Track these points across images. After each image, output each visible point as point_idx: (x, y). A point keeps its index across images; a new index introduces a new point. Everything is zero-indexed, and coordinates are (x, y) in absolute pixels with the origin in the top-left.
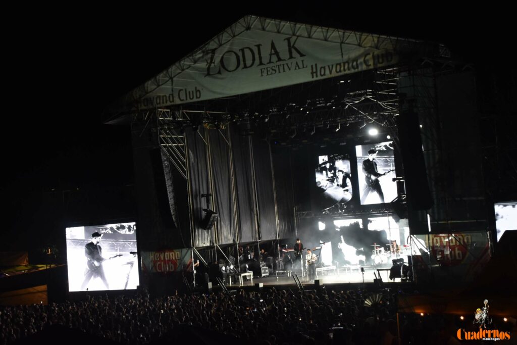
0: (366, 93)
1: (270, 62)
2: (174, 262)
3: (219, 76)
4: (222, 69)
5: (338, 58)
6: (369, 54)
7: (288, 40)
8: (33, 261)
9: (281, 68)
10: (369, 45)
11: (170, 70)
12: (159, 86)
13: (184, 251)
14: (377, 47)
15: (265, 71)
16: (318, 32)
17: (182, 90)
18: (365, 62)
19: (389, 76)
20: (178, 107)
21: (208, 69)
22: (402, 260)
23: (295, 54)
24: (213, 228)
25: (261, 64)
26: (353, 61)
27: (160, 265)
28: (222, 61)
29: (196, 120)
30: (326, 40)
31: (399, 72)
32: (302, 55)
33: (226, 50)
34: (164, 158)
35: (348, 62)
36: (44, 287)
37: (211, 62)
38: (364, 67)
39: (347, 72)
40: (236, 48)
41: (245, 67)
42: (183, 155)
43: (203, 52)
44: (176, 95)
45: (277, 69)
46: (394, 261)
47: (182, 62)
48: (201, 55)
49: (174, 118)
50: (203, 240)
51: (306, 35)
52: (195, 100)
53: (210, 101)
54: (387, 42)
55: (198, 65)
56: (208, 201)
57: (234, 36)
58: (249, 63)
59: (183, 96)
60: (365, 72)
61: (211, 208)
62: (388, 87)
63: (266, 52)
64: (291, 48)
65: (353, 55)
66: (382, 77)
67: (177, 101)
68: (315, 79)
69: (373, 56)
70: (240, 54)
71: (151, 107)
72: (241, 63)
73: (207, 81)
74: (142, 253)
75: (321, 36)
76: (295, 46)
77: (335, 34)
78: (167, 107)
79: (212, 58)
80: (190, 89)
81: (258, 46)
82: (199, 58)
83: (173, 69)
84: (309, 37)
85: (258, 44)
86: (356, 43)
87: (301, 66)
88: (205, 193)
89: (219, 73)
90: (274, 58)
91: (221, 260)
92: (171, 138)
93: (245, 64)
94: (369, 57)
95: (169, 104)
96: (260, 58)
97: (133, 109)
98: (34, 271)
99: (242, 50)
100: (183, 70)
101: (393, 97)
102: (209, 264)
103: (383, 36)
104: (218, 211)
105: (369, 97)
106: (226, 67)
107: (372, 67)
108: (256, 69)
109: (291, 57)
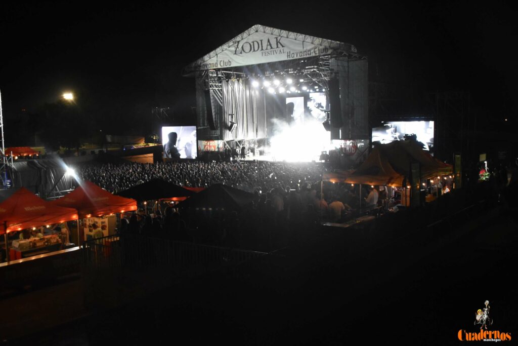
0: (314, 68)
1: (267, 49)
2: (214, 147)
3: (241, 55)
4: (243, 52)
5: (301, 49)
6: (316, 48)
7: (277, 38)
8: (147, 142)
9: (272, 52)
10: (316, 43)
11: (216, 50)
12: (210, 58)
13: (219, 141)
14: (321, 45)
15: (264, 53)
16: (292, 35)
17: (221, 61)
18: (314, 52)
19: (326, 60)
20: (219, 70)
21: (236, 51)
22: (326, 152)
23: (279, 45)
24: (234, 131)
25: (262, 49)
26: (309, 51)
27: (207, 148)
28: (242, 47)
29: (228, 77)
30: (295, 39)
31: (331, 58)
32: (283, 46)
33: (244, 42)
34: (211, 95)
35: (306, 51)
36: (152, 155)
37: (237, 47)
38: (314, 55)
39: (305, 56)
40: (250, 41)
41: (254, 51)
42: (221, 94)
43: (233, 42)
44: (219, 63)
45: (270, 53)
46: (323, 152)
47: (223, 47)
48: (232, 44)
49: (217, 75)
50: (229, 136)
51: (286, 36)
52: (228, 66)
53: (236, 67)
54: (327, 42)
55: (230, 49)
56: (232, 117)
57: (249, 35)
58: (256, 49)
59: (222, 64)
60: (314, 57)
61: (234, 121)
62: (325, 65)
63: (265, 44)
64: (278, 42)
65: (309, 48)
66: (323, 60)
67: (219, 67)
68: (289, 59)
69: (319, 50)
70: (252, 44)
71: (206, 69)
72: (252, 48)
73: (235, 57)
74: (199, 141)
75: (293, 37)
76: (280, 41)
77: (301, 37)
78: (214, 69)
79: (238, 46)
80: (226, 61)
81: (261, 41)
82: (231, 46)
83: (218, 50)
84: (287, 37)
85: (261, 39)
86: (311, 42)
87: (282, 52)
88: (231, 113)
89: (241, 53)
90: (269, 47)
91: (237, 147)
92: (215, 85)
93: (254, 50)
94: (316, 50)
95: (215, 68)
96: (262, 47)
97: (198, 69)
98: (147, 146)
99: (253, 42)
100: (223, 51)
101: (327, 70)
102: (231, 148)
103: (325, 39)
104: (237, 123)
105: (315, 70)
106: (244, 49)
107: (318, 55)
108: (259, 52)
109: (277, 47)
